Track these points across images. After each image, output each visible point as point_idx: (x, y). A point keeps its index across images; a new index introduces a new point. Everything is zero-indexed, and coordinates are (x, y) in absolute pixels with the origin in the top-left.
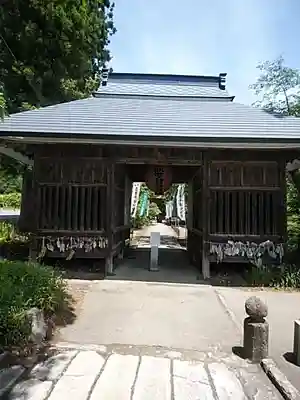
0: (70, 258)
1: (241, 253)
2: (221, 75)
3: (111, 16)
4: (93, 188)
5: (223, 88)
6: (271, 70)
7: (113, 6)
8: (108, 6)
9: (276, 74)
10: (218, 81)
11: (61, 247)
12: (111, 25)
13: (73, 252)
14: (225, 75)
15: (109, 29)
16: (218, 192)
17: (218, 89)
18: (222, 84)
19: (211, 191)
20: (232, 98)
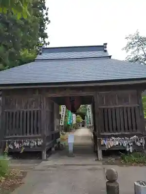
0: (22, 152)
1: (119, 144)
2: (104, 44)
3: (47, 14)
4: (34, 111)
5: (106, 51)
6: (133, 39)
7: (48, 9)
8: (45, 9)
9: (137, 40)
10: (103, 48)
11: (17, 146)
12: (47, 19)
13: (24, 148)
14: (106, 44)
15: (46, 21)
17: (103, 52)
18: (105, 49)
19: (100, 109)
20: (110, 57)
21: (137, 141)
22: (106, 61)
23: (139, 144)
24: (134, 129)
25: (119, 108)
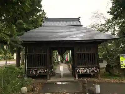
5: (80, 22)
10: (78, 20)
14: (80, 18)
16: (79, 54)
17: (78, 22)
19: (77, 54)
20: (82, 25)
21: (95, 69)
22: (80, 28)
23: (96, 71)
24: (94, 64)
25: (87, 53)
